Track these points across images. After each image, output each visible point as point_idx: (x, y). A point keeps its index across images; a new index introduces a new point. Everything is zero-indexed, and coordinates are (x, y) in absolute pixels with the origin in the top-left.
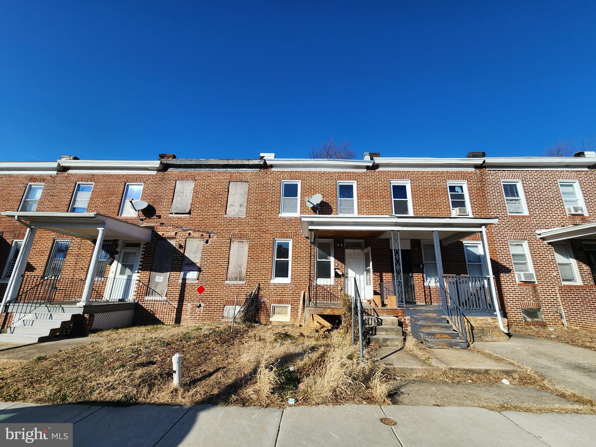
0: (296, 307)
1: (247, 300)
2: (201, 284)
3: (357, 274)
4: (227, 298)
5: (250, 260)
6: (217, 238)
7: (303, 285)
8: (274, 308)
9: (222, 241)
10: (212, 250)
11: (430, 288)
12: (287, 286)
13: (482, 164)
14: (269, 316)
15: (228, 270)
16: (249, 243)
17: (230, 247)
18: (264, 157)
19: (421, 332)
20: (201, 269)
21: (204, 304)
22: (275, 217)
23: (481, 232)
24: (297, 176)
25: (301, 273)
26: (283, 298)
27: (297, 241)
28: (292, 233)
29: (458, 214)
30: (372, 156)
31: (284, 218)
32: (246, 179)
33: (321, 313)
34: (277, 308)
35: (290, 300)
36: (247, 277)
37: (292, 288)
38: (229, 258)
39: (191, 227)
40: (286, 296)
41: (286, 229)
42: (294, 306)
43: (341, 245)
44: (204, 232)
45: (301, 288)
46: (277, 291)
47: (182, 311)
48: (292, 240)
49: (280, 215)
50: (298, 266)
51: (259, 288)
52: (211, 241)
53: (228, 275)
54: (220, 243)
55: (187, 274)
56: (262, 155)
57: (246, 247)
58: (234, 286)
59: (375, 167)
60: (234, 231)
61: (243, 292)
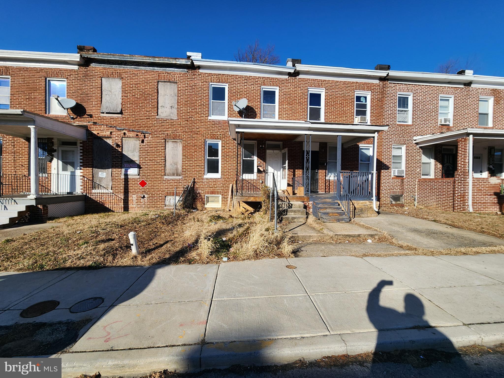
0: (226, 196)
1: (184, 192)
2: (142, 179)
3: (275, 171)
4: (167, 190)
5: (185, 159)
6: (152, 138)
7: (232, 179)
8: (208, 197)
9: (157, 141)
10: (149, 149)
11: (329, 181)
12: (218, 180)
13: (386, 77)
14: (204, 204)
15: (165, 167)
16: (183, 143)
17: (165, 147)
18: (191, 56)
19: (319, 212)
20: (141, 166)
21: (147, 195)
22: (205, 120)
23: (374, 137)
24: (224, 79)
25: (230, 170)
26: (215, 189)
27: (225, 142)
28: (220, 135)
29: (360, 121)
30: (295, 62)
31: (213, 121)
32: (175, 79)
33: (246, 200)
34: (211, 198)
35: (220, 191)
36: (183, 173)
37: (222, 182)
38: (165, 157)
39: (125, 127)
40: (217, 188)
41: (215, 131)
42: (224, 196)
43: (263, 146)
44: (139, 132)
45: (229, 182)
46: (210, 184)
47: (128, 201)
48: (221, 141)
49: (209, 118)
50: (227, 163)
51: (194, 182)
52: (147, 141)
53: (166, 171)
54: (155, 143)
55: (128, 171)
56: (189, 54)
57: (180, 147)
58: (172, 181)
59: (296, 74)
60: (167, 132)
61: (181, 186)
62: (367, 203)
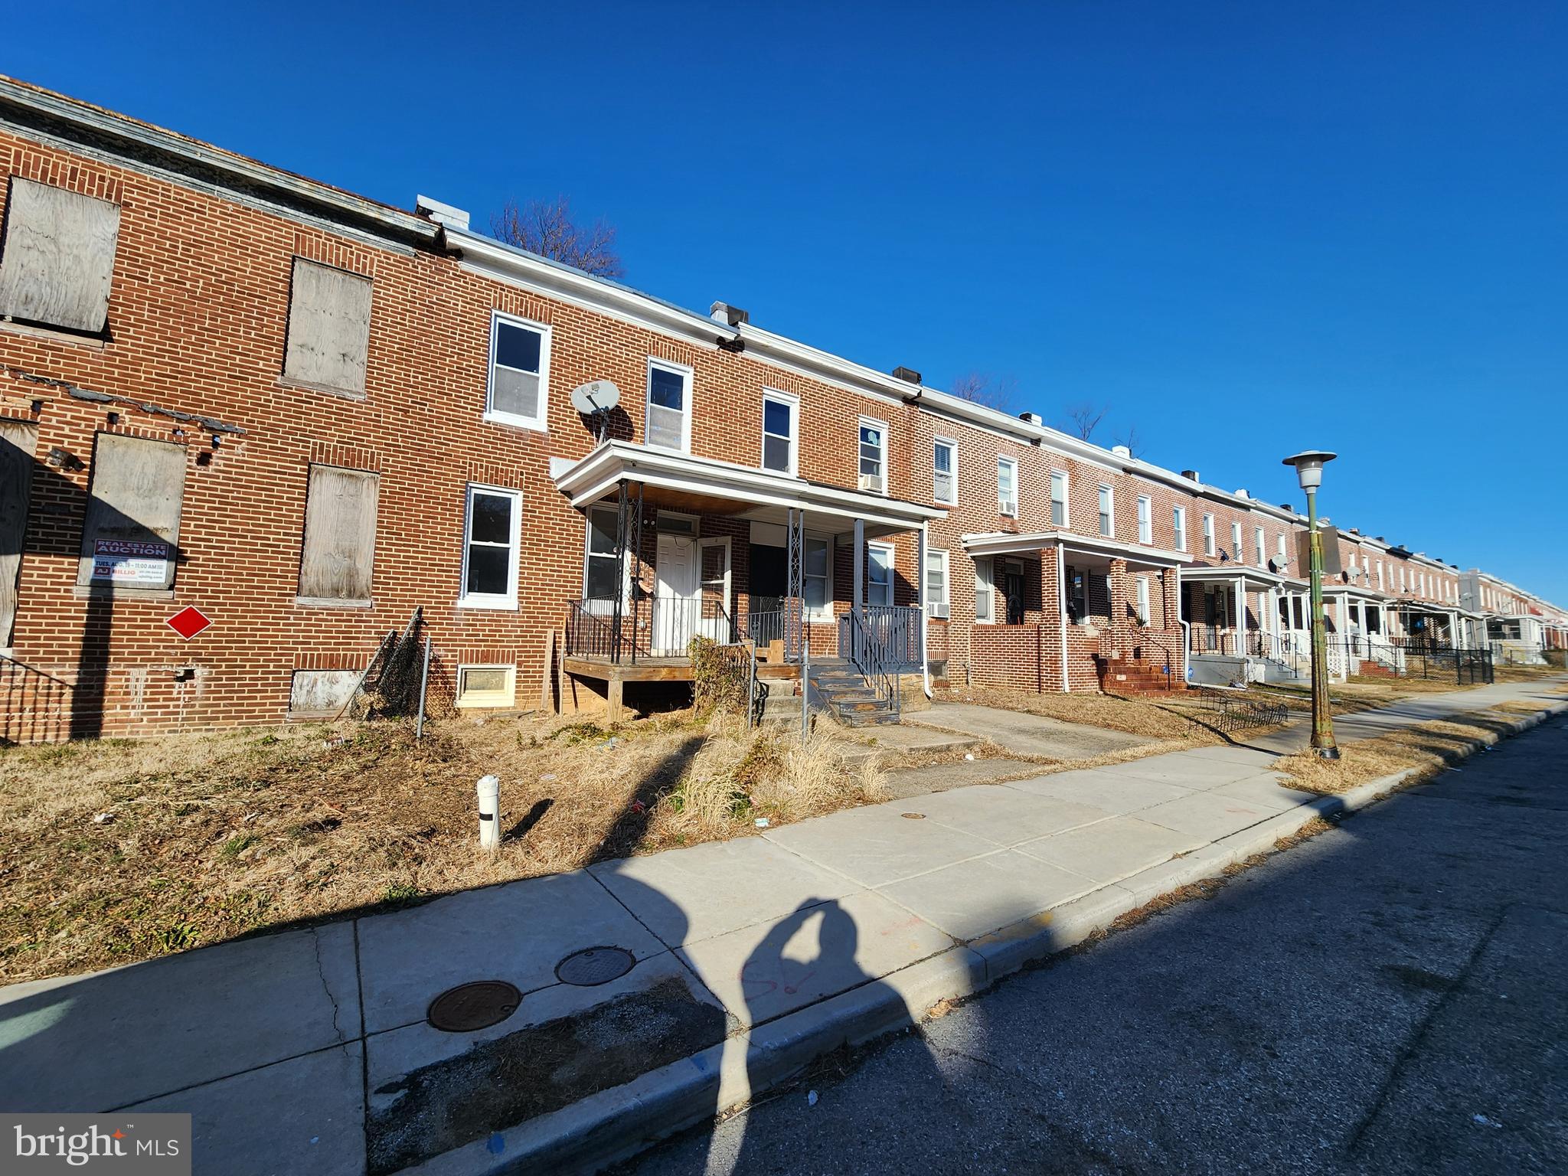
0: (531, 670)
1: (386, 654)
2: (188, 603)
4: (302, 649)
5: (386, 538)
6: (248, 450)
7: (552, 614)
8: (466, 673)
9: (275, 466)
10: (232, 492)
11: (809, 627)
12: (508, 616)
13: (916, 397)
14: (452, 695)
15: (301, 562)
16: (381, 486)
17: (308, 490)
18: (431, 212)
19: (833, 703)
20: (186, 552)
21: (207, 670)
22: (470, 419)
23: (920, 530)
24: (541, 309)
25: (547, 585)
26: (496, 646)
27: (537, 498)
28: (522, 474)
29: (869, 487)
30: (736, 317)
31: (499, 428)
32: (364, 267)
33: (647, 678)
34: (474, 674)
35: (514, 652)
36: (378, 588)
37: (520, 622)
38: (305, 525)
39: (120, 393)
40: (503, 641)
41: (505, 460)
42: (525, 667)
43: (646, 522)
44: (187, 422)
45: (545, 623)
46: (478, 630)
47: (102, 693)
48: (521, 493)
49: (486, 416)
50: (539, 564)
51: (419, 623)
52: (224, 459)
53: (303, 578)
54: (265, 471)
55: (117, 568)
56: (424, 201)
57: (368, 496)
58: (328, 614)
59: (738, 345)
60: (320, 438)
61: (365, 632)
62: (913, 677)
